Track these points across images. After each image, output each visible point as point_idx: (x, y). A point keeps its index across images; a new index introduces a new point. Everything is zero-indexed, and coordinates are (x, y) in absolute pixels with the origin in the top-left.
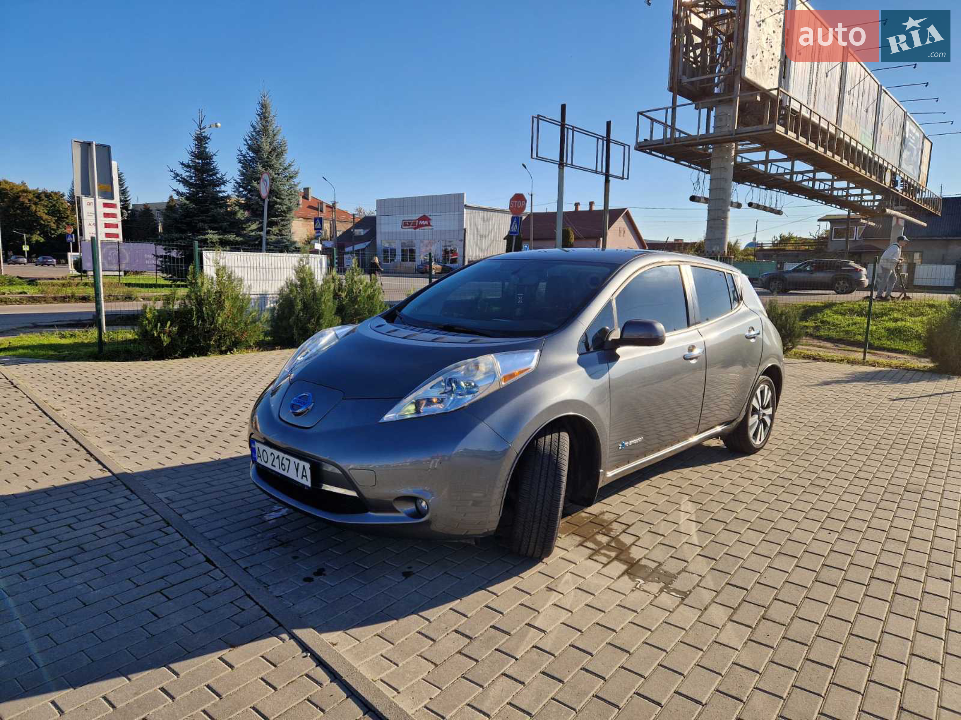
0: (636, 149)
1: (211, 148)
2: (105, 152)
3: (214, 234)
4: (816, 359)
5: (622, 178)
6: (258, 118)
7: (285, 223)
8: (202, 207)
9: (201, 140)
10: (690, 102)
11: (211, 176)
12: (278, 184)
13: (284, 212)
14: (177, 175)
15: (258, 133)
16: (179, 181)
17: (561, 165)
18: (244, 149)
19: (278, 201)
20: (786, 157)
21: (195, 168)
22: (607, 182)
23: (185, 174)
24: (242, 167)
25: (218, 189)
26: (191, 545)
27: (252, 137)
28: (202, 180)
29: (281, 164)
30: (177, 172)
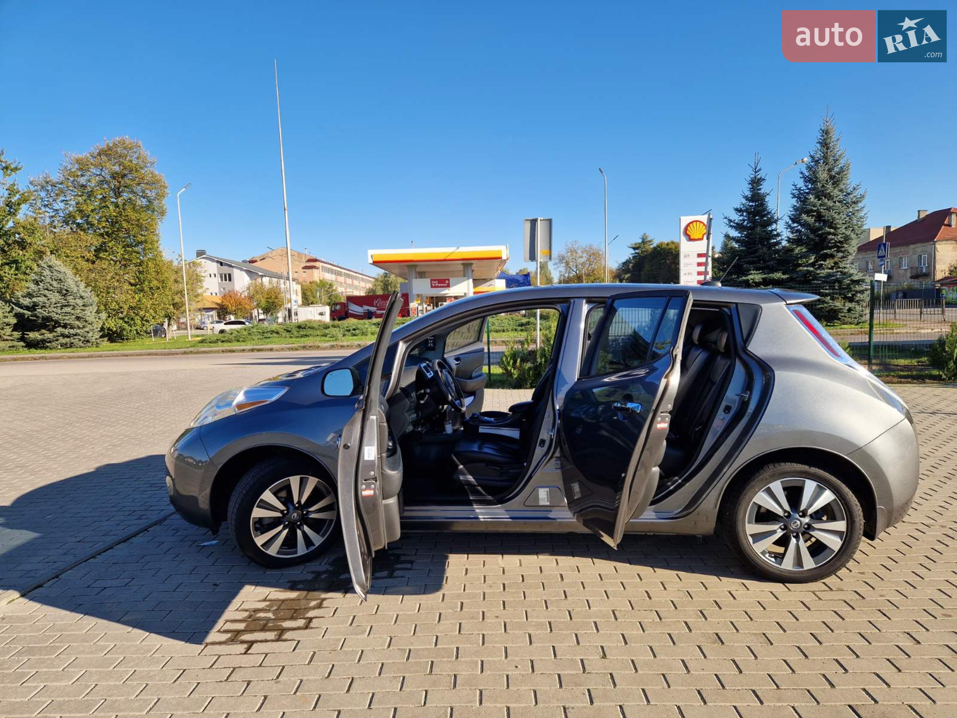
1: (764, 188)
3: (757, 274)
6: (818, 146)
8: (750, 248)
9: (756, 183)
11: (764, 216)
13: (840, 242)
14: (730, 221)
15: (817, 162)
16: (731, 226)
18: (801, 184)
19: (832, 230)
21: (746, 211)
23: (737, 218)
24: (797, 202)
25: (770, 229)
27: (809, 168)
28: (754, 222)
29: (841, 191)
30: (730, 218)
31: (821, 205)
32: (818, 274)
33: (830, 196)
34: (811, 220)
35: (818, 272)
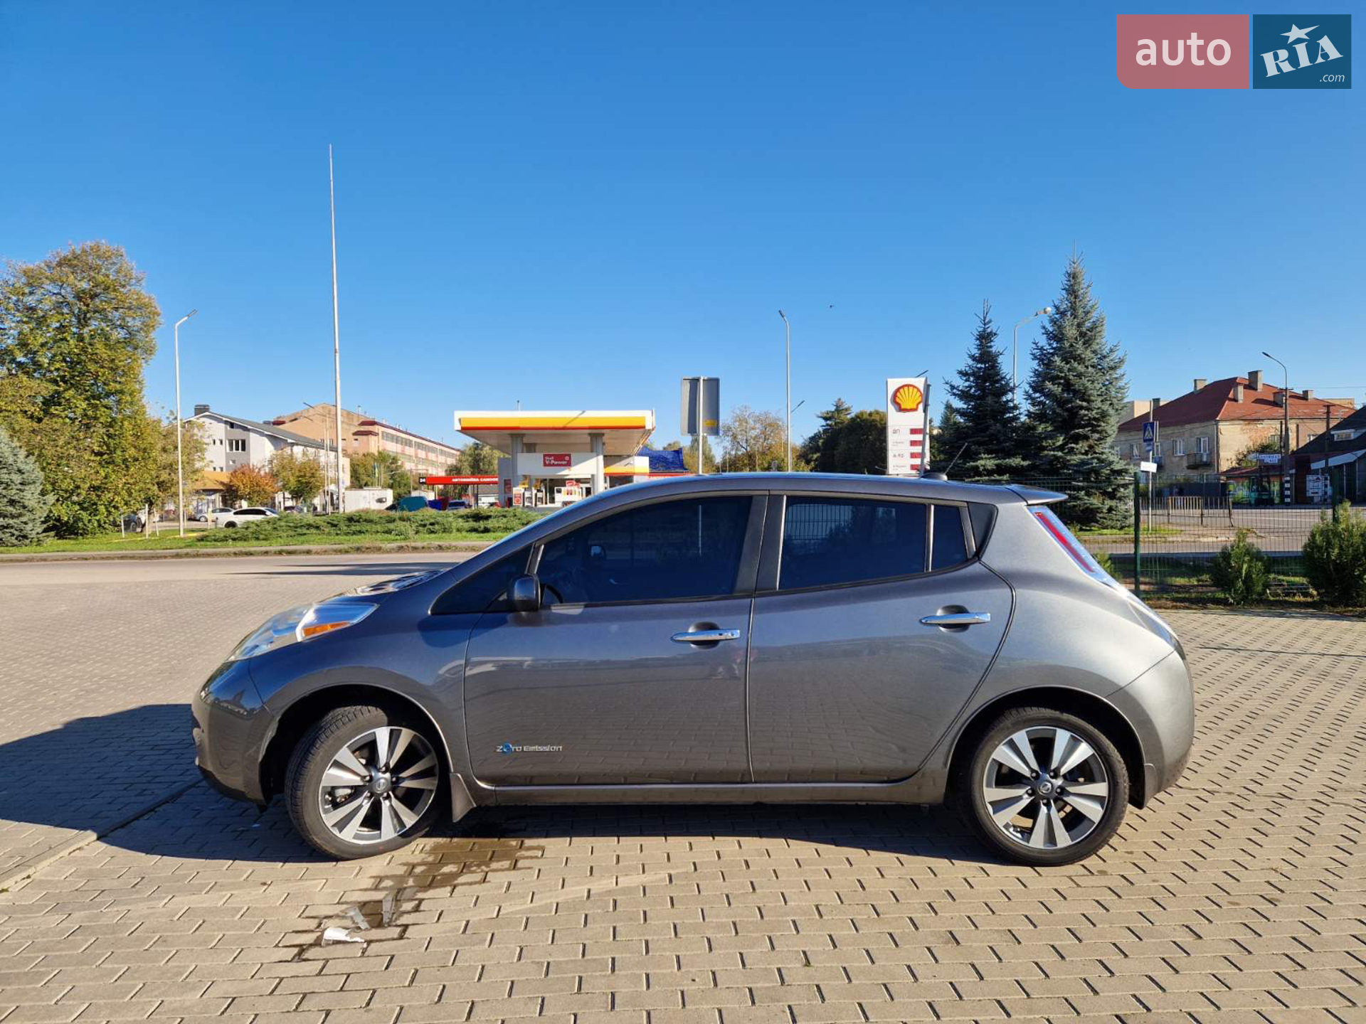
1: (996, 346)
2: (713, 384)
3: (989, 459)
6: (1064, 293)
7: (1098, 435)
8: (981, 424)
9: (985, 338)
11: (996, 382)
12: (1087, 380)
13: (1095, 419)
14: (953, 387)
15: (1063, 314)
16: (954, 394)
18: (1043, 341)
21: (973, 374)
23: (961, 383)
24: (1038, 364)
25: (1005, 399)
27: (1053, 322)
28: (983, 389)
29: (1094, 352)
30: (953, 383)
31: (1069, 370)
32: (1068, 461)
33: (1081, 359)
34: (1057, 389)
35: (1068, 458)
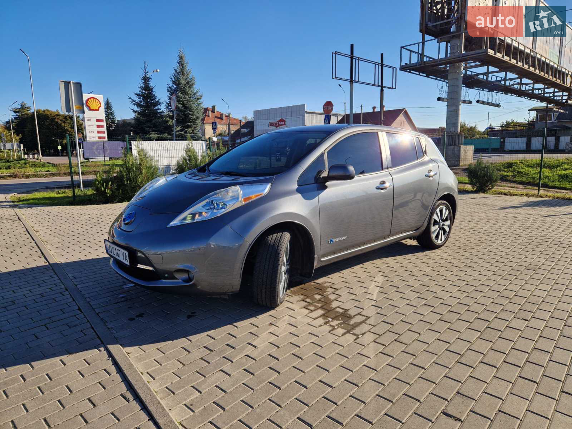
0: (400, 70)
1: (152, 84)
2: (78, 86)
3: (154, 134)
4: (505, 194)
5: (392, 88)
6: (178, 65)
7: (195, 126)
8: (148, 118)
9: (146, 79)
10: (434, 38)
11: (152, 100)
12: (191, 103)
13: (194, 119)
14: (133, 100)
15: (178, 73)
16: (134, 104)
17: (352, 81)
18: (171, 84)
20: (498, 70)
21: (143, 96)
22: (382, 91)
23: (137, 100)
24: (170, 94)
25: (157, 108)
26: (74, 300)
27: (175, 76)
28: (147, 103)
29: (191, 91)
31: (184, 98)
33: (188, 94)
35: (186, 135)
